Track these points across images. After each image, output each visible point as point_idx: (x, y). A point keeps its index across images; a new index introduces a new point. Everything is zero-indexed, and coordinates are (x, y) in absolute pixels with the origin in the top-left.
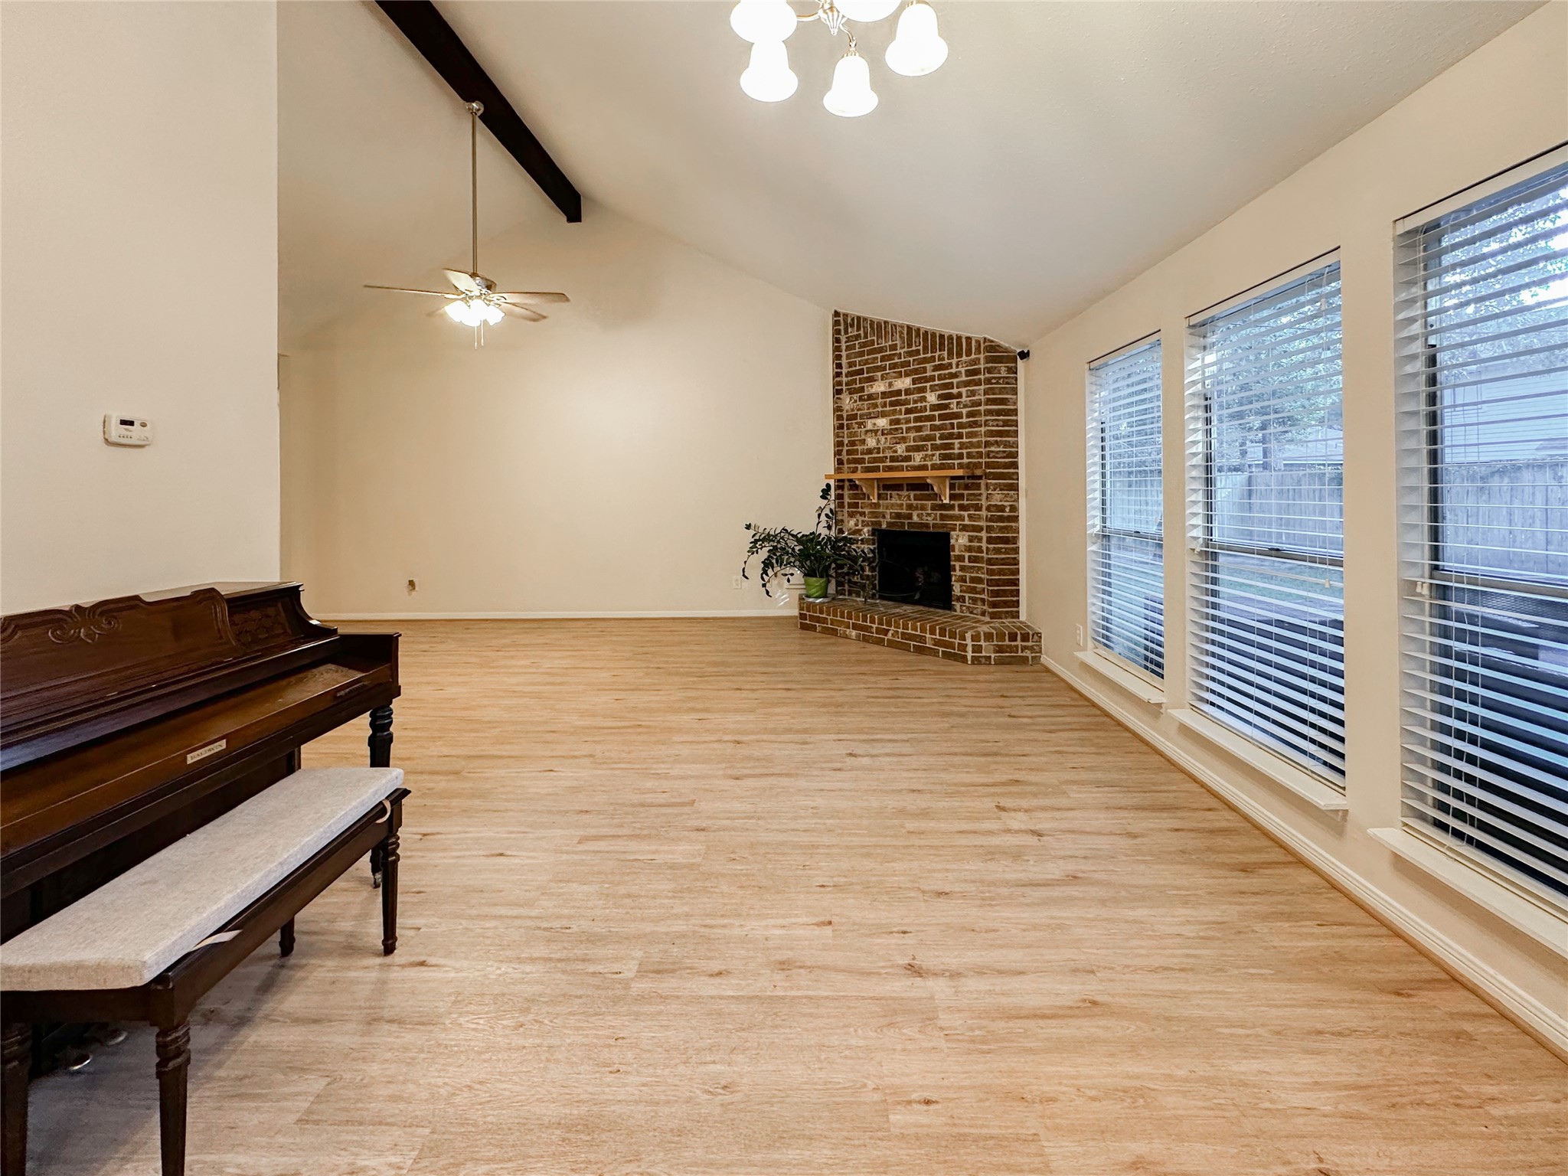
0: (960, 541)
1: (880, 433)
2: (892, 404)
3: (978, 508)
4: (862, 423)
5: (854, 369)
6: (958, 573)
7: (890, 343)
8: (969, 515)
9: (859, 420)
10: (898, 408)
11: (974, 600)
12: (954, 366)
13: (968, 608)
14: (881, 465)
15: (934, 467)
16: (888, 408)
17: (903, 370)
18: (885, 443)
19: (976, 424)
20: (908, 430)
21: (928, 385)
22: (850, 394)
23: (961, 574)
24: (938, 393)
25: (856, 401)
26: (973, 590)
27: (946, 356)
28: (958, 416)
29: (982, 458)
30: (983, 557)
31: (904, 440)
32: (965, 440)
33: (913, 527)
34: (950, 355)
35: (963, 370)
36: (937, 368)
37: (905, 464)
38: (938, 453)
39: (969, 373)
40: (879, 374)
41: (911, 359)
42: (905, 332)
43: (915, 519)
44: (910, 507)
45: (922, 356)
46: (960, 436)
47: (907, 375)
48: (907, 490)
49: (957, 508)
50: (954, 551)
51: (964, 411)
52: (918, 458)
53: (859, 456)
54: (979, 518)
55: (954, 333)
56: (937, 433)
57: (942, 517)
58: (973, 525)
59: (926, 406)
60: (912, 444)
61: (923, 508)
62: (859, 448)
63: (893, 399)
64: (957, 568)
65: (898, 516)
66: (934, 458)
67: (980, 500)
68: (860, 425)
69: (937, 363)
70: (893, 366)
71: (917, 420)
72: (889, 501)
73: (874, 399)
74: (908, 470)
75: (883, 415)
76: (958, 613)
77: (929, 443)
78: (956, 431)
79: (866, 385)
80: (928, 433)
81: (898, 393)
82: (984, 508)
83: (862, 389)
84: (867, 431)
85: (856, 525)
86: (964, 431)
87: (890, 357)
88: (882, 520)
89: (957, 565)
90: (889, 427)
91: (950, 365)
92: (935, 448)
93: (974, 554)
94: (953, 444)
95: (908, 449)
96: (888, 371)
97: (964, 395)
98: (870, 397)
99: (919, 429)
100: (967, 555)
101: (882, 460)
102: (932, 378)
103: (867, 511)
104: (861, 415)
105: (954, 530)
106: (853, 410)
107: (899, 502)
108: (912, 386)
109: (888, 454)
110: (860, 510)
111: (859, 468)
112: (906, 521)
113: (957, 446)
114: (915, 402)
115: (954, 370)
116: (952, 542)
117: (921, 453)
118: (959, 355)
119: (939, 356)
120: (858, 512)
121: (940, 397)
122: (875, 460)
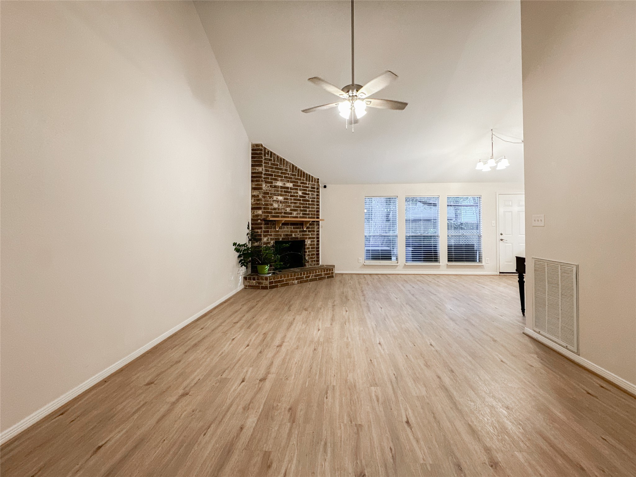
0: (308, 242)
1: (279, 202)
2: (285, 192)
3: (314, 231)
4: (271, 197)
5: (268, 173)
6: (308, 253)
7: (285, 168)
8: (311, 234)
9: (269, 195)
10: (287, 194)
11: (312, 261)
12: (307, 184)
13: (310, 264)
14: (280, 215)
15: (300, 217)
16: (283, 193)
17: (290, 180)
18: (282, 206)
19: (313, 205)
20: (291, 203)
21: (299, 188)
22: (266, 183)
23: (309, 253)
24: (302, 192)
25: (268, 187)
26: (312, 258)
27: (305, 180)
28: (308, 201)
29: (315, 215)
30: (315, 247)
31: (289, 206)
32: (310, 209)
33: (292, 239)
34: (306, 180)
35: (310, 186)
36: (302, 183)
37: (290, 215)
38: (302, 212)
39: (312, 188)
40: (280, 178)
41: (293, 177)
42: (291, 167)
43: (293, 236)
44: (292, 232)
45: (297, 177)
46: (309, 208)
47: (291, 182)
48: (291, 225)
49: (307, 232)
50: (306, 246)
51: (310, 200)
52: (295, 213)
53: (270, 211)
54: (314, 234)
55: (308, 173)
56: (302, 205)
57: (303, 235)
58: (312, 237)
59: (298, 196)
60: (293, 208)
61: (296, 232)
62: (270, 207)
63: (285, 190)
64: (307, 252)
65: (287, 235)
66: (301, 214)
67: (314, 229)
68: (270, 197)
69: (302, 181)
70: (286, 177)
71: (294, 200)
72: (283, 230)
73: (277, 188)
74: (291, 218)
75: (281, 195)
76: (307, 267)
77: (299, 209)
78: (307, 206)
79: (273, 181)
80: (299, 205)
81: (288, 188)
82: (315, 232)
83: (272, 183)
84: (274, 201)
85: (267, 240)
86: (310, 206)
87: (285, 173)
88: (280, 237)
89: (307, 250)
90: (283, 201)
91: (306, 184)
92: (301, 211)
93: (312, 246)
94: (306, 210)
95: (291, 210)
96: (283, 179)
97: (310, 194)
98: (275, 187)
99: (295, 203)
100: (310, 247)
101: (281, 213)
102: (300, 186)
103: (273, 234)
104: (271, 194)
105: (307, 239)
106: (267, 190)
107: (287, 230)
108: (293, 187)
109: (283, 211)
110: (270, 233)
111: (270, 216)
112: (290, 237)
113: (308, 211)
114: (294, 193)
115: (307, 185)
116: (306, 243)
117: (296, 212)
118: (309, 181)
119: (303, 179)
120: (269, 235)
121: (303, 193)
122: (277, 213)
